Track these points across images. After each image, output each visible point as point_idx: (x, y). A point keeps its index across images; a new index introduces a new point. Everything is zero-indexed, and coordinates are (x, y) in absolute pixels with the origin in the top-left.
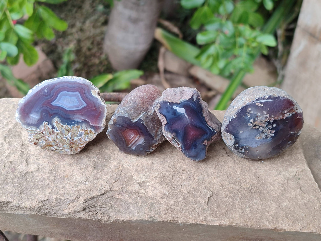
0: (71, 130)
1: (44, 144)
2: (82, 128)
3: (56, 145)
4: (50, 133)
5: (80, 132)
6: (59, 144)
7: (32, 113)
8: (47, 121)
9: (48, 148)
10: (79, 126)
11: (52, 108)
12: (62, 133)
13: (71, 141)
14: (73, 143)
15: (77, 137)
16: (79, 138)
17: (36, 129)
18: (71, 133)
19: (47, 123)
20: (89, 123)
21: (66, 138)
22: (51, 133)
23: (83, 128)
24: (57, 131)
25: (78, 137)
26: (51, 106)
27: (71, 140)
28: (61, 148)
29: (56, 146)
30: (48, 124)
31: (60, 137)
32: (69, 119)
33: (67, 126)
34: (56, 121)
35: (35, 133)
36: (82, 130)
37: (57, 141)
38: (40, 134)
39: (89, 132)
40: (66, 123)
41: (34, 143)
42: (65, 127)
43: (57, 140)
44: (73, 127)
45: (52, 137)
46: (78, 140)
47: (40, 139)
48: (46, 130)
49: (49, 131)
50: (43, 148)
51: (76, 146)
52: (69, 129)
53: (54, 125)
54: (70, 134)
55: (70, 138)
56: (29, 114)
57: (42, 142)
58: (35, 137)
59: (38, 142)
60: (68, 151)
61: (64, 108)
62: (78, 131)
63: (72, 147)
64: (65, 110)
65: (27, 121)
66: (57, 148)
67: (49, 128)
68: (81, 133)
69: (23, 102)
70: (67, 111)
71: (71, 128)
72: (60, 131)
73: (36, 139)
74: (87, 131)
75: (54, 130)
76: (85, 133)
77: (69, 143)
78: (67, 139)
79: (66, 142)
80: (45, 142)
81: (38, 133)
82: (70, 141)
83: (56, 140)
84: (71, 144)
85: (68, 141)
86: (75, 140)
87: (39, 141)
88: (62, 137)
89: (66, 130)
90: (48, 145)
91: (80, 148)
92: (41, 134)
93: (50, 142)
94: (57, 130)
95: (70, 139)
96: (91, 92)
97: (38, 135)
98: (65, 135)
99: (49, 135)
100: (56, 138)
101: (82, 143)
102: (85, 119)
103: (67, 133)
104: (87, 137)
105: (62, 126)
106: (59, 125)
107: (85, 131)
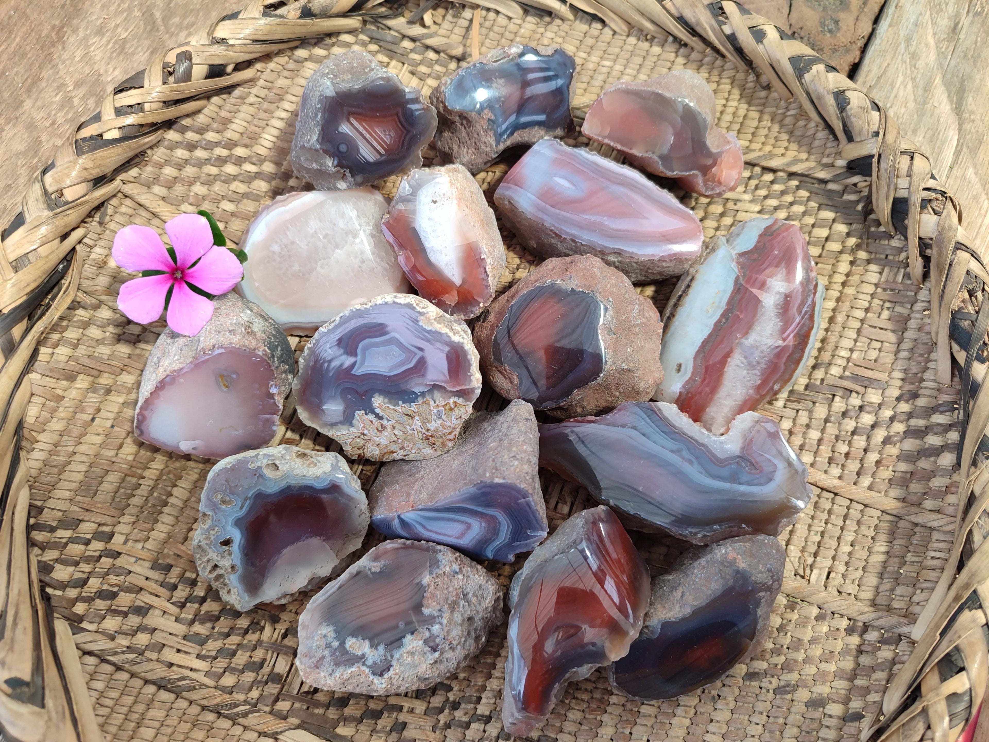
0: (415, 412)
3: (400, 449)
4: (377, 429)
5: (435, 411)
6: (406, 445)
7: (326, 403)
8: (362, 408)
9: (389, 458)
10: (427, 400)
11: (357, 381)
12: (400, 423)
13: (426, 433)
14: (431, 436)
15: (433, 422)
16: (439, 422)
17: (349, 430)
18: (417, 418)
19: (362, 412)
20: (444, 387)
21: (414, 431)
22: (380, 429)
23: (437, 402)
24: (390, 422)
25: (435, 421)
26: (354, 378)
27: (424, 431)
28: (413, 452)
30: (366, 414)
31: (401, 432)
32: (401, 391)
33: (404, 407)
34: (378, 404)
36: (438, 405)
37: (400, 441)
39: (452, 406)
40: (400, 402)
41: (357, 456)
42: (400, 410)
43: (398, 438)
44: (416, 405)
45: (386, 436)
46: (438, 427)
48: (367, 426)
49: (374, 427)
51: (441, 440)
52: (410, 411)
53: (378, 412)
54: (418, 420)
55: (422, 428)
56: (321, 406)
62: (430, 410)
63: (434, 444)
65: (323, 419)
67: (372, 421)
68: (438, 411)
70: (390, 377)
71: (413, 409)
72: (394, 421)
73: (358, 449)
75: (382, 421)
76: (445, 409)
77: (424, 439)
78: (416, 432)
79: (416, 438)
80: (377, 449)
81: (356, 437)
82: (424, 433)
83: (396, 439)
84: (429, 439)
85: (420, 434)
86: (432, 428)
87: (366, 450)
88: (404, 430)
89: (406, 415)
90: (385, 453)
91: (450, 440)
92: (362, 437)
93: (387, 446)
94: (388, 421)
95: (421, 430)
97: (358, 440)
98: (408, 425)
99: (378, 433)
100: (393, 436)
101: (451, 431)
102: (433, 383)
103: (410, 421)
104: (454, 417)
105: (395, 410)
106: (388, 410)
107: (443, 406)
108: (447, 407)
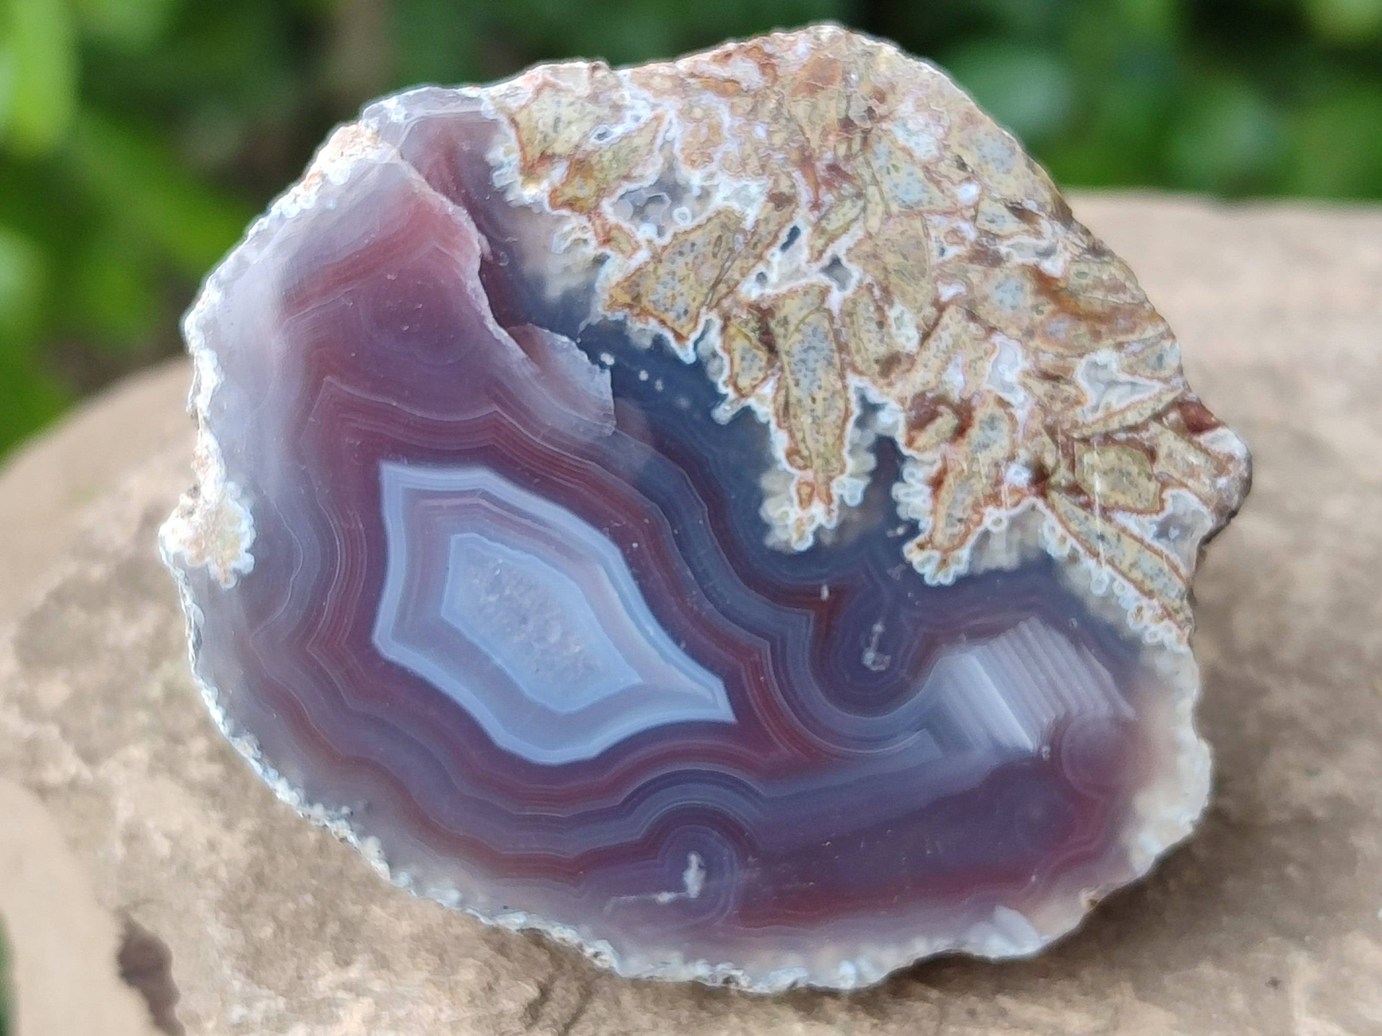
0: (726, 319)
1: (1105, 355)
2: (600, 261)
3: (996, 260)
4: (960, 431)
5: (645, 232)
6: (952, 251)
7: (998, 747)
8: (896, 573)
9: (1098, 284)
10: (613, 305)
11: (757, 669)
12: (842, 348)
13: (805, 195)
14: (806, 162)
15: (718, 201)
16: (695, 178)
17: (1074, 558)
18: (750, 291)
19: (912, 553)
20: (487, 270)
21: (836, 262)
22: (947, 421)
23: (592, 250)
24: (874, 396)
25: (705, 195)
26: (752, 694)
27: (803, 218)
28: (969, 192)
29: (1003, 248)
30: (913, 529)
31: (892, 314)
32: (660, 446)
33: (733, 381)
34: (818, 509)
35: (1110, 531)
36: (607, 241)
37: (947, 292)
38: (1075, 490)
39: (558, 172)
40: (723, 413)
41: (1204, 439)
42: (768, 389)
43: (941, 307)
44: (679, 337)
45: (971, 368)
46: (725, 166)
47: (1108, 438)
48: (981, 486)
49: (958, 454)
50: (1155, 316)
51: (800, 109)
52: (739, 344)
53: (862, 484)
54: (762, 278)
55: (795, 233)
56: (1036, 758)
57: (1113, 383)
58: (1153, 486)
59: (1158, 417)
60: (922, 119)
61: (630, 587)
62: (657, 258)
63: (847, 124)
64: (633, 561)
65: (1104, 709)
66: (1011, 224)
67: (937, 483)
68: (640, 212)
69: (1005, 915)
70: (620, 538)
71: (714, 339)
72: (853, 381)
73: (1152, 455)
74: (570, 192)
75: (901, 439)
76: (601, 192)
77: (847, 189)
78: (839, 248)
79: (874, 223)
80: (1080, 369)
81: (1087, 506)
82: (816, 205)
83: (953, 320)
84: (833, 168)
85: (834, 223)
86: (756, 188)
87: (1132, 418)
88: (866, 311)
89: (772, 349)
90: (1079, 316)
91: (767, 65)
92: (1062, 476)
93: (1030, 333)
94: (870, 409)
95: (806, 233)
96: (246, 562)
97: (1098, 485)
98: (821, 307)
99: (980, 414)
100: (944, 337)
101: (709, 98)
102: (502, 334)
103: (792, 310)
104: (618, 130)
105: (785, 411)
106: (812, 445)
107: (591, 211)
108: (584, 190)
